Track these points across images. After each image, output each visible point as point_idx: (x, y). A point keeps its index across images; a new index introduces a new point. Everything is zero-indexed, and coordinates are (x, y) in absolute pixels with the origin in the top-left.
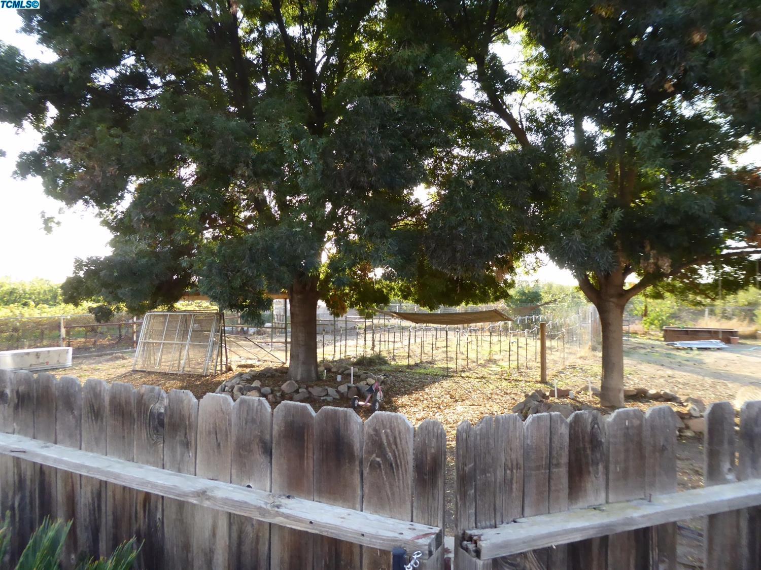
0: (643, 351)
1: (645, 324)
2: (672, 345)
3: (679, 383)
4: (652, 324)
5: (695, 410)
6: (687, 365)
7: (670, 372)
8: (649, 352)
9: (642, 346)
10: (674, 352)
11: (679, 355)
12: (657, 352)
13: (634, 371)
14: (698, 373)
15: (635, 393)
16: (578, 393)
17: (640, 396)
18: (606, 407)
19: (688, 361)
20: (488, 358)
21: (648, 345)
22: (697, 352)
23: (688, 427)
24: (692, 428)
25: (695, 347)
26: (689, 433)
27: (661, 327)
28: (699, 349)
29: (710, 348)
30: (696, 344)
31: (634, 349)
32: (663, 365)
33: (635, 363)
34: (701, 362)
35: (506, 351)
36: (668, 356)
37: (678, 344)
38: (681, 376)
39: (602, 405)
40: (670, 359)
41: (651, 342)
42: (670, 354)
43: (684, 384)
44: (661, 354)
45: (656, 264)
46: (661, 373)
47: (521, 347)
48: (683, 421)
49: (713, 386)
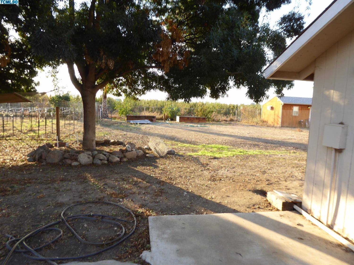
0: (116, 125)
1: (120, 113)
2: (129, 122)
3: (128, 137)
4: (122, 113)
5: (129, 148)
6: (134, 130)
7: (125, 133)
8: (119, 125)
9: (117, 123)
10: (130, 125)
11: (132, 126)
12: (122, 125)
13: (109, 133)
14: (137, 133)
15: (103, 142)
16: (73, 144)
17: (107, 143)
18: (85, 150)
19: (134, 128)
20: (30, 129)
21: (119, 122)
22: (139, 125)
23: (125, 157)
24: (127, 157)
25: (138, 123)
26: (125, 160)
27: (126, 114)
28: (140, 124)
29: (144, 124)
30: (139, 121)
31: (113, 124)
32: (123, 130)
33: (111, 129)
34: (140, 129)
35: (44, 126)
36: (127, 126)
37: (132, 122)
38: (129, 134)
39: (83, 149)
40: (127, 128)
41: (121, 121)
42: (128, 126)
43: (130, 138)
44: (124, 126)
45: (106, 63)
46: (121, 133)
47: (54, 124)
48: (123, 154)
49: (142, 138)
